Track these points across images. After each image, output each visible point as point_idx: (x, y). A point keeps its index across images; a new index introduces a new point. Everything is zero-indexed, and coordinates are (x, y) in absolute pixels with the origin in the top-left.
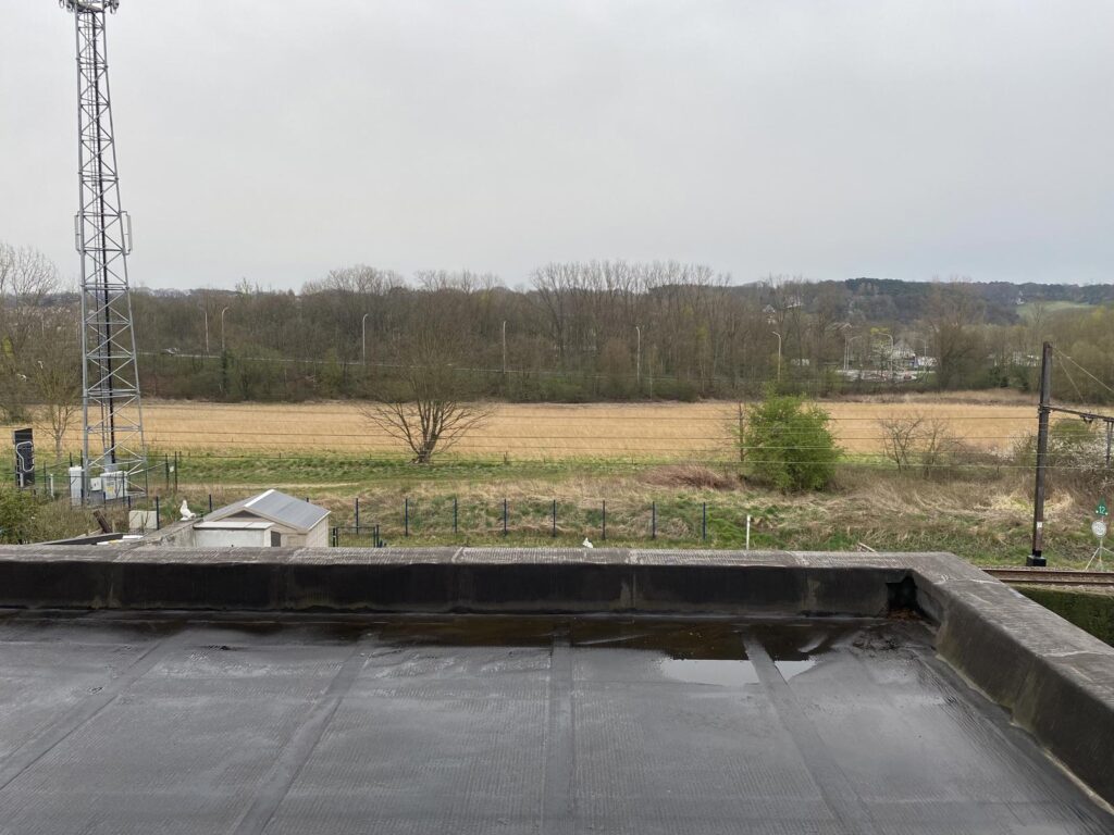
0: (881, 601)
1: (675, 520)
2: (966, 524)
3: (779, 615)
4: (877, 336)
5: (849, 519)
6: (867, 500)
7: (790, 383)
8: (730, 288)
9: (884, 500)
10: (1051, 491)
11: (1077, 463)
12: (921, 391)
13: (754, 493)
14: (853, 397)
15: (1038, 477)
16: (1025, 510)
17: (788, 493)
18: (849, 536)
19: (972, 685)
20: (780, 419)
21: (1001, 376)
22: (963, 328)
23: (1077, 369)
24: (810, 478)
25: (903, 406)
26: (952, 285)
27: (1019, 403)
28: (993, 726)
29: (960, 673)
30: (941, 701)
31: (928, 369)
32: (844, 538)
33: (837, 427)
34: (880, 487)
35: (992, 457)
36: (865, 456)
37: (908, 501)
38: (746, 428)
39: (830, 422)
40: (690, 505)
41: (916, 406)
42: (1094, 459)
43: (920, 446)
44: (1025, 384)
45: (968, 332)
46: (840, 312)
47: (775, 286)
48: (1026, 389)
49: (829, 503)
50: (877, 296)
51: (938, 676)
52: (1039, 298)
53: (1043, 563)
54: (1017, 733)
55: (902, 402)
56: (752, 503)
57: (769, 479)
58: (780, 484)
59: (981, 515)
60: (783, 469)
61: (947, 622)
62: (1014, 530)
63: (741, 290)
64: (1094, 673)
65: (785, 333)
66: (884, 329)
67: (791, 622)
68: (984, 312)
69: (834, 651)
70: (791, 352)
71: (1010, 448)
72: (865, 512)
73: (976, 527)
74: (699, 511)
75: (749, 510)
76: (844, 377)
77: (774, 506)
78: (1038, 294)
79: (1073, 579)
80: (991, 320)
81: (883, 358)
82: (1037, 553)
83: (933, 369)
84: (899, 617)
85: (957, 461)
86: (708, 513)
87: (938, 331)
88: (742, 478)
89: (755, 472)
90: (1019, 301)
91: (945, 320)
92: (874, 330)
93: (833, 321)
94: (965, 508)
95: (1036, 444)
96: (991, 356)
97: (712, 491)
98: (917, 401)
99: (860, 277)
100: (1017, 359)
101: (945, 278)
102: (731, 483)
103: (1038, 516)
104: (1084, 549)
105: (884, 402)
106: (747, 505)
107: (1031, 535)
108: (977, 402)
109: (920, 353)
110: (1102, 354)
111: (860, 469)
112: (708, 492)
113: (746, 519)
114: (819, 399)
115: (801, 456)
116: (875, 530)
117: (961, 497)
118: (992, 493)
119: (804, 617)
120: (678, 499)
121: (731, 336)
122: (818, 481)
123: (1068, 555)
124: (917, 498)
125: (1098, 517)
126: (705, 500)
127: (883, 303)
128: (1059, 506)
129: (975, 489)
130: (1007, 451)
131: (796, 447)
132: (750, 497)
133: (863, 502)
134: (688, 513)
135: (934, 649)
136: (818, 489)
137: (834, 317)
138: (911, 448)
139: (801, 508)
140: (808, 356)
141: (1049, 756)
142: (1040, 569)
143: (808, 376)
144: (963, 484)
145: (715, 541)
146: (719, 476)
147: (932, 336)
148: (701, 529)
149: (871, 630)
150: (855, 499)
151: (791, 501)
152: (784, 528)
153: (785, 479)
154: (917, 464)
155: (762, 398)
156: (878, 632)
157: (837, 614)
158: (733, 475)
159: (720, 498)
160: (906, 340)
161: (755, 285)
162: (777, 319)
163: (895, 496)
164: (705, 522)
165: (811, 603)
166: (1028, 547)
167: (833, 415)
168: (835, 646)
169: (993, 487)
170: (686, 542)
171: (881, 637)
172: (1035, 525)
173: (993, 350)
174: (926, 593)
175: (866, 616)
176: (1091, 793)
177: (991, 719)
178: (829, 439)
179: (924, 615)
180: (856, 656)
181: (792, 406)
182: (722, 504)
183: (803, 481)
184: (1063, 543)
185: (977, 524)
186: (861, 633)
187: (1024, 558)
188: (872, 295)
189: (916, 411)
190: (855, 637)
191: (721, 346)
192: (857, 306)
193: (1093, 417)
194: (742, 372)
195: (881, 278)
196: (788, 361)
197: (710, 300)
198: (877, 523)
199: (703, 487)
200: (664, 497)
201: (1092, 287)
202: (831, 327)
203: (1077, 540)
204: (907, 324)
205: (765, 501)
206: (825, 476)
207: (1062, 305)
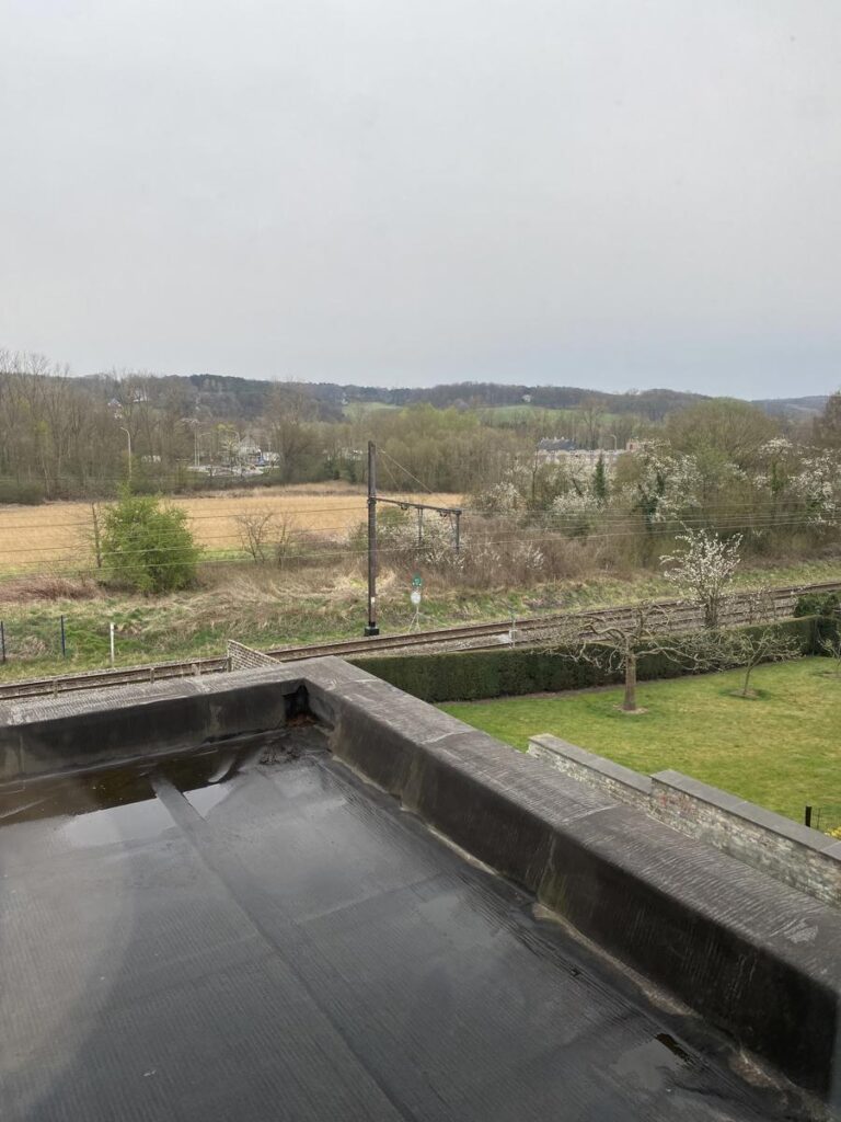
0: (279, 712)
1: (29, 638)
2: (315, 606)
3: (184, 746)
4: (224, 432)
5: (213, 615)
6: (229, 594)
7: (143, 481)
8: (70, 379)
9: (244, 592)
10: (379, 569)
11: (397, 544)
12: (268, 485)
13: (115, 599)
14: (206, 493)
15: (370, 559)
16: (361, 587)
17: (150, 595)
18: (214, 631)
19: (366, 780)
20: (138, 520)
21: (334, 469)
22: (301, 425)
23: (391, 462)
24: (173, 578)
25: (253, 501)
26: (288, 384)
27: (350, 493)
28: (388, 815)
29: (354, 770)
30: (344, 802)
31: (273, 464)
32: (209, 634)
33: (196, 524)
34: (240, 580)
35: (333, 544)
36: (222, 551)
37: (265, 591)
38: (103, 532)
39: (188, 520)
40: (45, 620)
41: (264, 499)
42: (409, 540)
43: (272, 538)
44: (353, 476)
45: (304, 430)
46: (187, 408)
47: (119, 379)
48: (353, 481)
49: (192, 601)
50: (221, 393)
51: (337, 777)
52: (358, 399)
53: (376, 632)
54: (408, 816)
55: (251, 496)
56: (114, 610)
57: (130, 582)
58: (142, 586)
59: (327, 597)
60: (144, 571)
61: (340, 725)
62: (354, 606)
63: (82, 382)
64: (460, 752)
65: (133, 429)
66: (231, 426)
67: (196, 752)
68: (317, 411)
69: (243, 773)
70: (141, 449)
71: (346, 534)
72: (227, 606)
73: (324, 608)
74: (56, 625)
75: (111, 618)
76: (196, 473)
77: (137, 610)
78: (359, 396)
79: (399, 643)
80: (323, 418)
81: (232, 454)
82: (372, 624)
83: (278, 464)
84: (295, 725)
85: (304, 550)
86: (66, 626)
87: (279, 427)
88: (101, 584)
89: (115, 577)
90: (344, 402)
91: (285, 418)
92: (221, 426)
93: (181, 417)
94: (314, 592)
95: (367, 529)
96: (325, 451)
97: (69, 601)
98: (265, 494)
99: (204, 373)
100: (346, 454)
101: (282, 379)
102: (90, 591)
103: (372, 593)
104: (406, 616)
105: (235, 496)
106: (110, 613)
107: (367, 609)
108: (316, 493)
109: (265, 449)
110: (408, 449)
111: (218, 565)
112: (65, 604)
113: (108, 628)
114: (173, 495)
115: (162, 558)
116: (238, 621)
117: (310, 582)
118: (335, 575)
119: (208, 744)
120: (31, 615)
121: (75, 431)
122: (181, 580)
123: (395, 623)
124: (273, 586)
125: (414, 588)
126: (62, 613)
127: (227, 400)
128: (386, 581)
129: (321, 573)
130: (344, 538)
131: (156, 549)
132: (112, 604)
133: (226, 596)
134: (43, 629)
135: (330, 751)
136: (181, 588)
137: (182, 413)
138: (264, 540)
139: (165, 609)
140: (159, 452)
141: (434, 832)
142: (375, 637)
143: (161, 473)
144: (311, 570)
145: (76, 655)
146: (76, 585)
147: (275, 432)
148: (60, 645)
149: (273, 743)
150: (217, 594)
151: (155, 603)
152: (149, 631)
153: (146, 581)
154: (271, 555)
155: (114, 497)
156: (279, 744)
157: (240, 734)
158: (91, 582)
159: (80, 608)
160: (251, 436)
161: (97, 377)
162: (124, 414)
163: (254, 587)
164: (63, 636)
165: (215, 729)
166: (365, 620)
167: (190, 514)
168: (242, 769)
169: (335, 570)
170: (44, 660)
171: (283, 749)
172: (370, 600)
173: (326, 447)
174: (318, 698)
175: (267, 730)
176: (468, 857)
177: (385, 808)
178: (188, 538)
179: (316, 718)
180: (264, 774)
181: (149, 506)
182: (81, 615)
183: (165, 582)
184: (390, 612)
185: (324, 605)
186: (265, 749)
187: (362, 630)
188: (217, 391)
189: (266, 506)
190: (260, 755)
191: (66, 441)
192: (202, 401)
193: (407, 505)
194: (91, 470)
195: (224, 375)
196: (139, 457)
197: (48, 392)
198: (239, 615)
199: (58, 599)
200: (14, 615)
201: (397, 390)
202: (179, 423)
203: (400, 609)
204: (251, 420)
205: (127, 606)
206: (186, 575)
207: (376, 406)
